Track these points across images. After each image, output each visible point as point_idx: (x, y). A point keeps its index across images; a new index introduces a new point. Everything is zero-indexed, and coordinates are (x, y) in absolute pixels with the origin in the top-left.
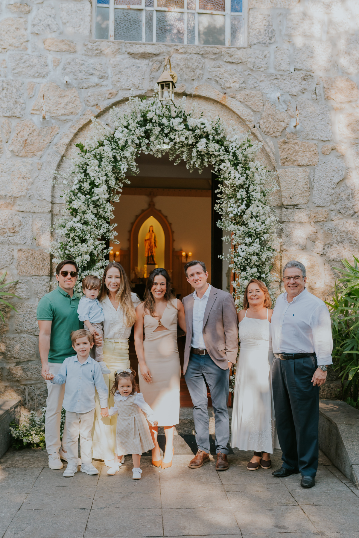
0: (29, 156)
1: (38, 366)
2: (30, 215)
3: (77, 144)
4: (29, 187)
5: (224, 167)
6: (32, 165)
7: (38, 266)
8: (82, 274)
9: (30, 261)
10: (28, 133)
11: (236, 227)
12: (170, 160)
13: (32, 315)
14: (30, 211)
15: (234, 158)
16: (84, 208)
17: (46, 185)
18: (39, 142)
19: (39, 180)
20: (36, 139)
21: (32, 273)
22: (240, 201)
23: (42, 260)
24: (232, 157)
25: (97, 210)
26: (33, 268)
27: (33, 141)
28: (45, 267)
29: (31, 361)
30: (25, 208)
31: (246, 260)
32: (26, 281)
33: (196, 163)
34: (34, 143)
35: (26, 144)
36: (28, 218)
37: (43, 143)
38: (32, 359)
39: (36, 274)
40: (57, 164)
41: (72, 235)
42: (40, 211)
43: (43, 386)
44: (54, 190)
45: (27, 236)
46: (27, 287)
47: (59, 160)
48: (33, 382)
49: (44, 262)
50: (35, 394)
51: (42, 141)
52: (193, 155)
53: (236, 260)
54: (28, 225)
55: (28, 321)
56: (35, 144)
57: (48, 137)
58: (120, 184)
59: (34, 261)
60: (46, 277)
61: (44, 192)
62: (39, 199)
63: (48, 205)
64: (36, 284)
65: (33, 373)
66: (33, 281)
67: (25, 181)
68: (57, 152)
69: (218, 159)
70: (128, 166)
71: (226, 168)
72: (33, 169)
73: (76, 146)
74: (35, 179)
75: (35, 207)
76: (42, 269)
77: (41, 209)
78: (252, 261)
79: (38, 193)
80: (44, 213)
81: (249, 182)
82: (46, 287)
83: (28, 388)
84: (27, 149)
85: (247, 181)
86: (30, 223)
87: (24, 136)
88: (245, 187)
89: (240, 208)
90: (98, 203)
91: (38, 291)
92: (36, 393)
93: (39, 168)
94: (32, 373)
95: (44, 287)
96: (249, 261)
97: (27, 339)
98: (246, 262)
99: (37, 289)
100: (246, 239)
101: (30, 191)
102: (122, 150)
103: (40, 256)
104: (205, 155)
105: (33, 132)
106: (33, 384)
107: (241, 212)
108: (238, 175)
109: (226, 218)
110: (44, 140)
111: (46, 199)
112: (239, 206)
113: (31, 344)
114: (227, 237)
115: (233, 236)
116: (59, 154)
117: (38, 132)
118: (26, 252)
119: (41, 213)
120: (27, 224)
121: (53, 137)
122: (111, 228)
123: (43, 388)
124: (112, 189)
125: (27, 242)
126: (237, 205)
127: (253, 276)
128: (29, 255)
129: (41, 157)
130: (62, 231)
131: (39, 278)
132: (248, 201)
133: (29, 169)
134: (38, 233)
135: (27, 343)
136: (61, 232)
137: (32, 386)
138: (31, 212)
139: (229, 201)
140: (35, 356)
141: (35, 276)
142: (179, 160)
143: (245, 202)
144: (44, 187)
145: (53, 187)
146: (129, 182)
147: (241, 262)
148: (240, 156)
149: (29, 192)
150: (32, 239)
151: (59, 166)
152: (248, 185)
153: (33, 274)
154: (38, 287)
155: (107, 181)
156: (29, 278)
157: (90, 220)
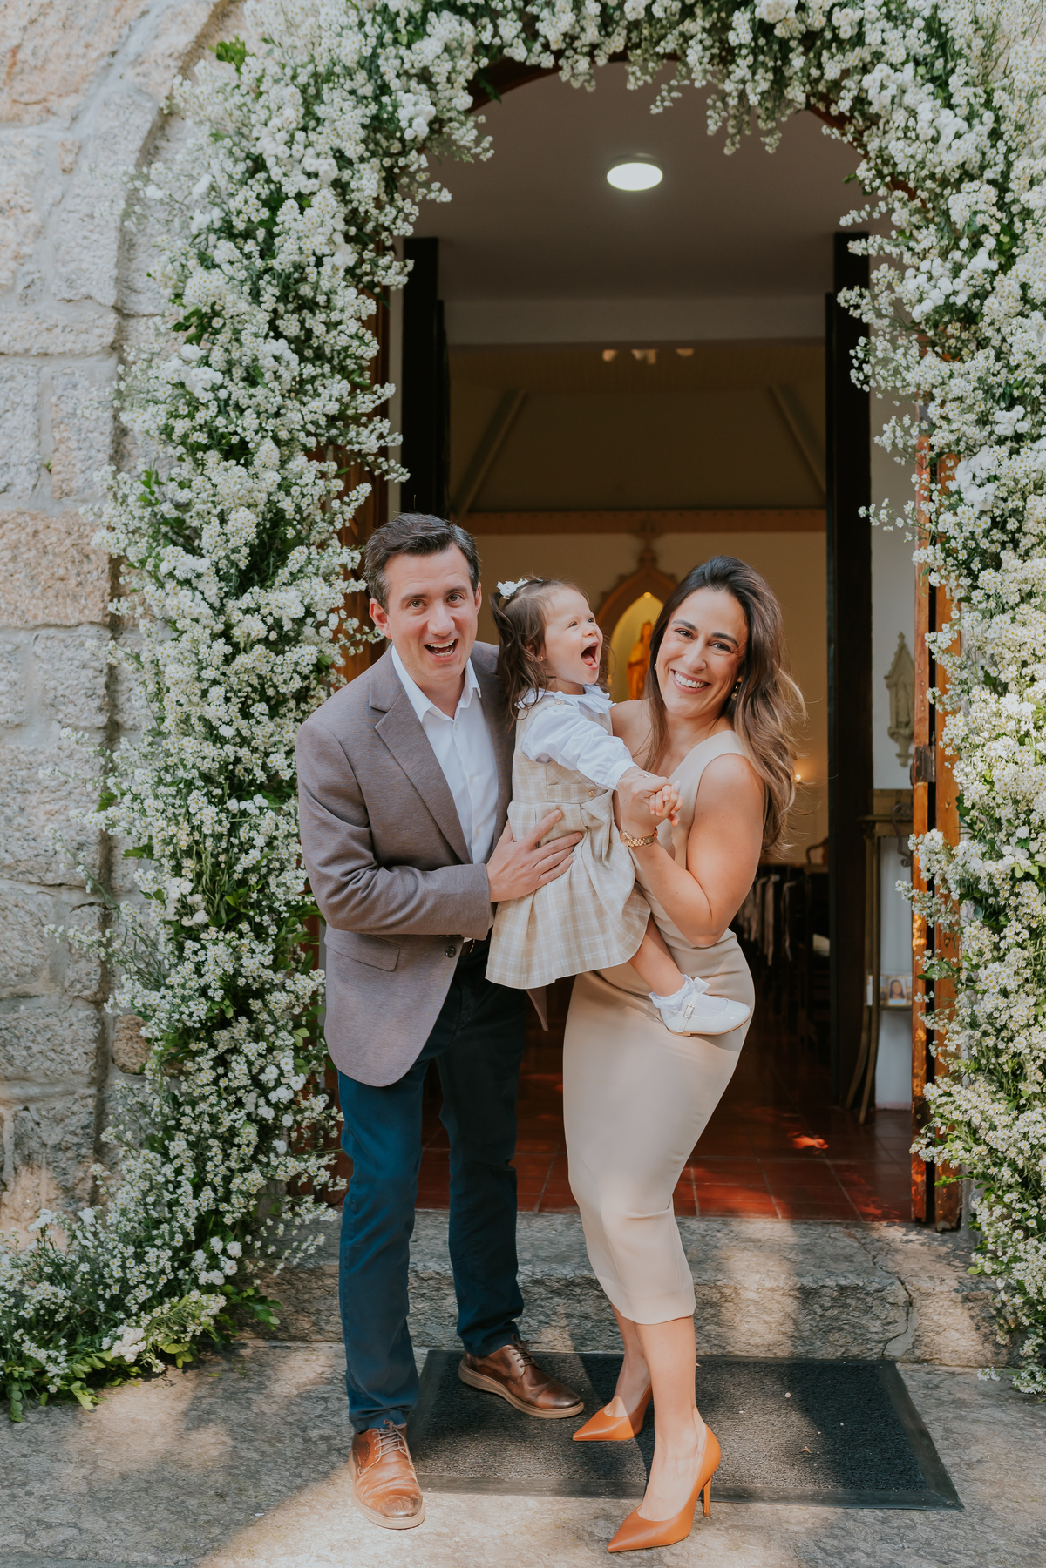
0: (27, 118)
1: (53, 1020)
2: (28, 366)
3: (222, 45)
4: (26, 250)
5: (883, 87)
6: (37, 153)
7: (59, 584)
8: (231, 604)
9: (27, 564)
10: (24, 22)
11: (945, 368)
12: (631, 86)
13: (34, 799)
14: (27, 351)
15: (934, 42)
16: (235, 302)
17: (95, 237)
18: (68, 56)
19: (64, 216)
20: (56, 43)
21: (35, 617)
22: (965, 243)
23: (78, 557)
24: (923, 36)
25: (302, 322)
26: (37, 592)
27: (42, 52)
28: (90, 588)
29: (27, 996)
30: (7, 338)
31: (998, 523)
32: (9, 648)
33: (749, 86)
34: (46, 61)
35: (17, 69)
36: (20, 378)
37: (84, 56)
38: (35, 987)
39: (52, 620)
40: (139, 143)
41: (181, 426)
42: (69, 346)
43: (75, 1108)
44: (130, 260)
45: (14, 459)
46: (14, 675)
47: (148, 126)
48: (34, 1091)
49: (86, 567)
50: (44, 1145)
51: (81, 50)
52: (733, 38)
53: (947, 522)
54: (19, 411)
55: (16, 823)
56: (51, 66)
57: (106, 30)
58: (408, 206)
59: (44, 562)
60: (93, 630)
61: (84, 266)
62: (67, 296)
63: (98, 322)
64: (50, 660)
65: (35, 1049)
66: (38, 648)
67: (10, 223)
68: (139, 91)
69: (853, 58)
70: (433, 110)
71: (892, 90)
72: (41, 173)
73: (220, 57)
74: (50, 213)
75: (49, 330)
76: (75, 598)
77: (71, 337)
78: (1029, 526)
79: (63, 270)
80: (84, 354)
81: (1010, 150)
82: (90, 673)
83: (15, 1116)
84: (19, 87)
85: (1000, 144)
86: (29, 400)
87: (8, 33)
88: (989, 174)
89: (964, 274)
90: (305, 290)
91: (60, 692)
92: (45, 1138)
93: (66, 164)
94: (28, 1048)
95: (84, 672)
96: (1012, 525)
97: (12, 900)
98: (996, 534)
99: (52, 684)
100: (1000, 415)
101: (29, 267)
102: (409, 47)
103: (68, 542)
104: (793, 44)
105: (46, 15)
106: (32, 1099)
107: (970, 291)
108: (950, 122)
109: (893, 341)
110: (87, 46)
111: (94, 292)
112: (957, 269)
113: (30, 925)
114: (900, 419)
115: (933, 410)
116: (150, 97)
117: (64, 12)
118: (10, 526)
119: (72, 355)
120: (15, 405)
121: (125, 31)
122: (366, 403)
123: (75, 1118)
124: (369, 227)
125: (17, 481)
126: (949, 265)
127: (1031, 595)
128: (23, 536)
129: (74, 119)
130: (147, 416)
131: (61, 634)
132: (1005, 239)
133: (27, 170)
134: (61, 441)
135: (11, 919)
136: (139, 421)
137: (32, 1107)
138: (34, 352)
139: (909, 249)
140: (45, 974)
141: (48, 626)
142: (671, 89)
143: (989, 242)
144: (85, 243)
145: (127, 245)
146: (446, 196)
147: (972, 533)
148: (961, 31)
149: (25, 269)
150: (34, 467)
151: (149, 152)
152: (1001, 167)
153: (39, 621)
154: (60, 674)
155: (341, 187)
156: (23, 638)
157: (267, 363)
